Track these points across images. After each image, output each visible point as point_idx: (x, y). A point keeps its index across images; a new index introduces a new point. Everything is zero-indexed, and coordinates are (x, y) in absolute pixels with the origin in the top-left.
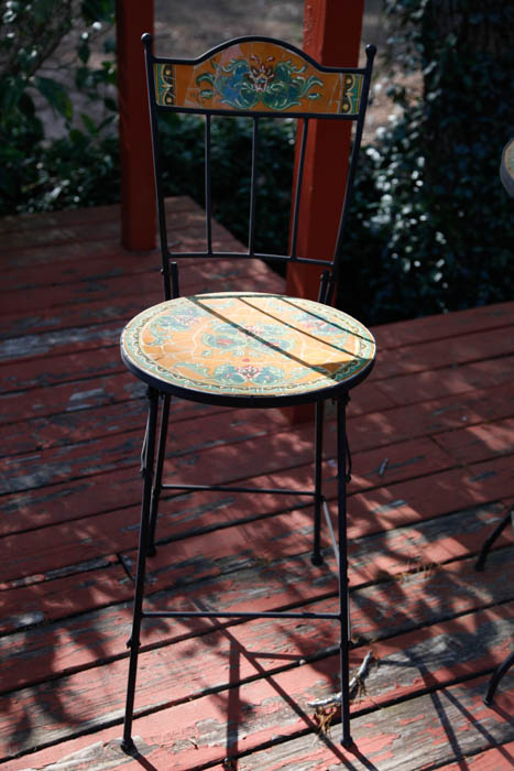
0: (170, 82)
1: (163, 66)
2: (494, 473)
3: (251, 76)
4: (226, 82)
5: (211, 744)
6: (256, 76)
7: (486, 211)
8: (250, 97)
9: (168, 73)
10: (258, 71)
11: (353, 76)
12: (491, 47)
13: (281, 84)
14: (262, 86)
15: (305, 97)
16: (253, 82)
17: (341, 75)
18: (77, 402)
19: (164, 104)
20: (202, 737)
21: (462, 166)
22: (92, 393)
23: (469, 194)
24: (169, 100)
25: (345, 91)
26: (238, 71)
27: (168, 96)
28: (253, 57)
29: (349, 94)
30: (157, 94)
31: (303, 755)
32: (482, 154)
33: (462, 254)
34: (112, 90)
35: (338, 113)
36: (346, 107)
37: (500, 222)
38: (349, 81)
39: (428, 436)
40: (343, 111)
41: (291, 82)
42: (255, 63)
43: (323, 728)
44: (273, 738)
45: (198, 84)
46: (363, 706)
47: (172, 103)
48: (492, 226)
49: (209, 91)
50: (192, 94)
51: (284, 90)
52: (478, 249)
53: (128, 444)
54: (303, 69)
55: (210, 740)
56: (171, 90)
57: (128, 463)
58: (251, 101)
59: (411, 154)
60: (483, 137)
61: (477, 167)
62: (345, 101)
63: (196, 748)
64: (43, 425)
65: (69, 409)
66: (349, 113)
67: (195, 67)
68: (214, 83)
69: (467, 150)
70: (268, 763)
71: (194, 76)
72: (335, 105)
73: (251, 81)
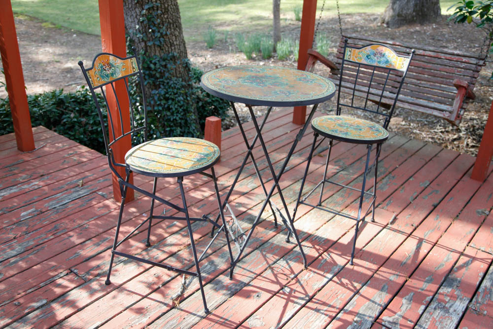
2: (205, 204)
5: (137, 324)
7: (168, 113)
10: (106, 66)
11: (133, 58)
12: (157, 53)
13: (113, 68)
14: (109, 71)
17: (129, 59)
18: (24, 216)
20: (133, 323)
21: (156, 98)
22: (30, 211)
23: (160, 108)
26: (101, 68)
28: (102, 61)
29: (134, 65)
31: (173, 316)
32: (163, 93)
33: (163, 132)
36: (134, 70)
37: (175, 117)
39: (177, 197)
40: (134, 72)
41: (115, 67)
42: (104, 63)
43: (178, 305)
44: (160, 314)
46: (189, 294)
48: (172, 119)
52: (168, 129)
53: (55, 227)
55: (136, 323)
57: (58, 234)
58: (108, 77)
59: (134, 96)
60: (162, 86)
61: (162, 98)
62: (133, 68)
63: (132, 327)
64: (12, 228)
65: (22, 220)
66: (136, 72)
69: (157, 92)
70: (162, 323)
72: (131, 70)
73: (105, 70)
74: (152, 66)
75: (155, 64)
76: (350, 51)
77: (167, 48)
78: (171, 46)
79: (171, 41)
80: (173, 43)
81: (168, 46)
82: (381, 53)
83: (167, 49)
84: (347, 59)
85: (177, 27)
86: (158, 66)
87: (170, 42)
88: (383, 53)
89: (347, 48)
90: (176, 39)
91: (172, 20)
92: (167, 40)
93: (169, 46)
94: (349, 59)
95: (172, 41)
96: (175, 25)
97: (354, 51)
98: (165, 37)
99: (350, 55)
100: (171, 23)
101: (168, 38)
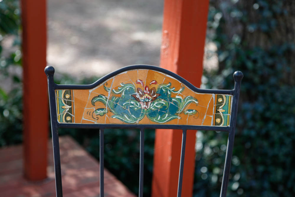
0: (69, 104)
1: (64, 91)
3: (138, 96)
4: (117, 101)
6: (141, 96)
7: (265, 144)
8: (137, 113)
9: (68, 96)
10: (143, 92)
11: (224, 96)
12: (262, 44)
13: (162, 102)
14: (147, 103)
15: (183, 112)
16: (139, 101)
17: (213, 95)
19: (64, 122)
24: (69, 119)
25: (217, 108)
26: (126, 93)
27: (67, 115)
28: (139, 81)
29: (221, 110)
30: (58, 115)
32: (261, 109)
34: (18, 71)
35: (212, 125)
36: (218, 120)
37: (275, 152)
38: (220, 100)
40: (216, 123)
41: (171, 100)
42: (140, 86)
45: (93, 104)
47: (71, 121)
48: (270, 154)
49: (102, 109)
50: (88, 113)
51: (165, 107)
54: (181, 90)
56: (70, 110)
58: (138, 116)
60: (260, 98)
61: (258, 117)
62: (217, 116)
66: (221, 126)
67: (91, 91)
68: (107, 102)
69: (251, 106)
71: (90, 98)
72: (209, 119)
74: (250, 65)
75: (255, 61)
86: (259, 65)
98: (279, 18)
101: (285, 19)
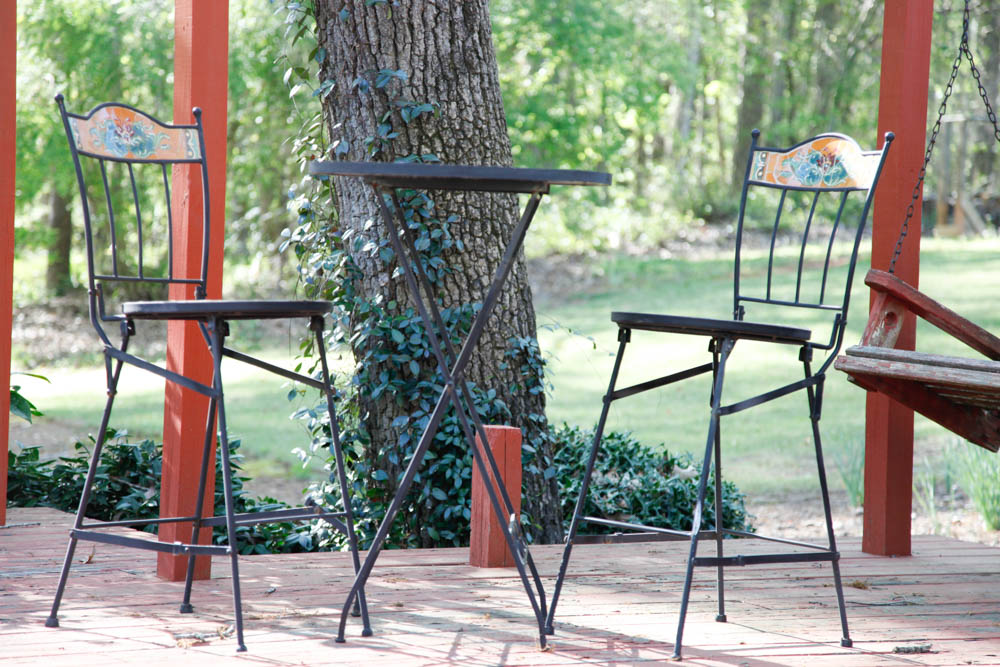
3: (118, 132)
4: (105, 135)
6: (121, 132)
10: (122, 129)
11: (190, 131)
13: (140, 138)
14: (127, 140)
15: (159, 148)
16: (121, 137)
25: (187, 142)
26: (110, 128)
28: (116, 117)
36: (190, 154)
38: (188, 135)
41: (145, 137)
42: (119, 123)
51: (142, 143)
58: (123, 151)
62: (189, 149)
73: (119, 135)
75: (408, 333)
76: (764, 159)
77: (457, 291)
78: (470, 287)
79: (471, 272)
80: (479, 279)
81: (459, 287)
82: (834, 157)
83: (456, 297)
84: (756, 180)
85: (494, 232)
86: (415, 340)
87: (469, 277)
88: (837, 155)
89: (756, 153)
90: (490, 268)
91: (481, 209)
92: (459, 267)
93: (464, 286)
94: (760, 177)
95: (477, 272)
96: (489, 229)
97: (774, 157)
98: (452, 259)
99: (763, 170)
100: (477, 219)
101: (463, 263)
